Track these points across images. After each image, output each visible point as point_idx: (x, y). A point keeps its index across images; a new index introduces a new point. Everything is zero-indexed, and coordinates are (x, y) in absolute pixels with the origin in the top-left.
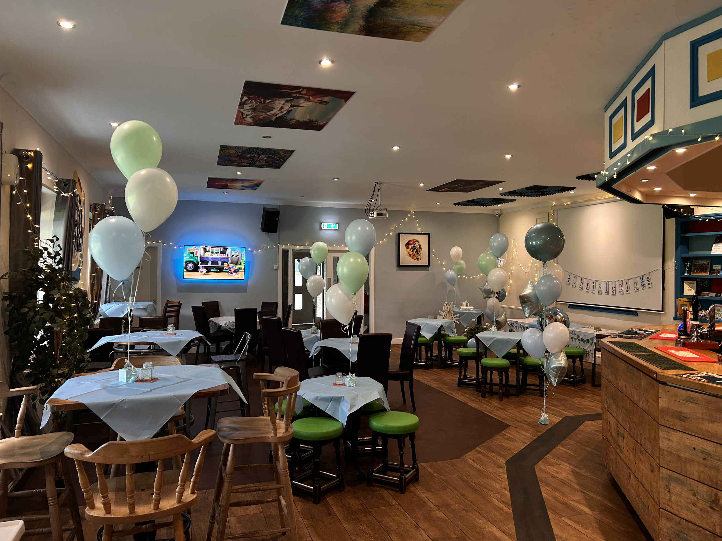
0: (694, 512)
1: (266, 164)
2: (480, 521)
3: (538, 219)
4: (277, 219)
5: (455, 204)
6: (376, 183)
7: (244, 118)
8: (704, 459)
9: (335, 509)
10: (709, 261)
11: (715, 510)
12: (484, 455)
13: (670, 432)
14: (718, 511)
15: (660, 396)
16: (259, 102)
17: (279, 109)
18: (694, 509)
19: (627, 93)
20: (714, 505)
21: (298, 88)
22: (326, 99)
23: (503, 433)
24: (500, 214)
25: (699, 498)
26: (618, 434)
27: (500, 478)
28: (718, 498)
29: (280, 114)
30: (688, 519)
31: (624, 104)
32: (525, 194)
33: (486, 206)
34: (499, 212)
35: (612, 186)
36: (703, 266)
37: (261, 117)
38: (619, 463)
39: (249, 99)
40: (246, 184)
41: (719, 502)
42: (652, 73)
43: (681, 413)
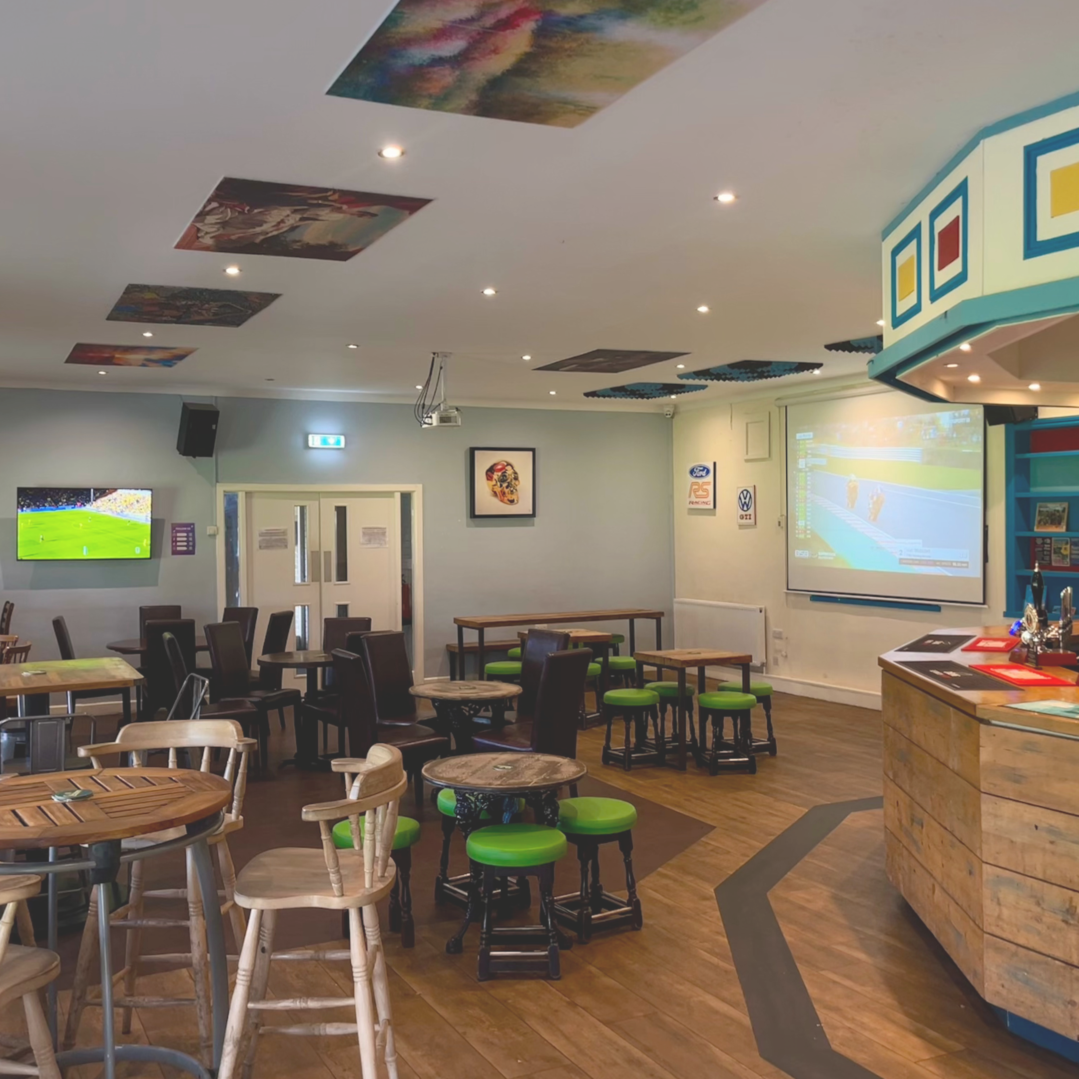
0: (1039, 933)
1: (213, 318)
2: (681, 987)
3: (749, 425)
4: (214, 427)
5: (587, 395)
6: (434, 354)
7: (198, 238)
8: (1052, 843)
9: (415, 987)
10: (1065, 505)
11: (1070, 924)
12: (675, 880)
13: (997, 802)
14: (1074, 925)
15: (981, 744)
16: (239, 212)
17: (274, 224)
18: (1039, 927)
19: (921, 214)
20: (1069, 917)
21: (326, 190)
22: (374, 209)
23: (703, 842)
24: (674, 414)
25: (1045, 908)
26: (912, 820)
27: (708, 918)
28: (1074, 904)
29: (275, 233)
30: (1029, 946)
31: (915, 233)
32: (728, 376)
33: (648, 398)
34: (672, 410)
35: (896, 376)
36: (1054, 514)
37: (233, 237)
38: (915, 871)
39: (221, 205)
40: (155, 356)
41: (1075, 911)
42: (962, 190)
43: (1014, 769)
